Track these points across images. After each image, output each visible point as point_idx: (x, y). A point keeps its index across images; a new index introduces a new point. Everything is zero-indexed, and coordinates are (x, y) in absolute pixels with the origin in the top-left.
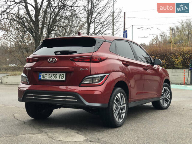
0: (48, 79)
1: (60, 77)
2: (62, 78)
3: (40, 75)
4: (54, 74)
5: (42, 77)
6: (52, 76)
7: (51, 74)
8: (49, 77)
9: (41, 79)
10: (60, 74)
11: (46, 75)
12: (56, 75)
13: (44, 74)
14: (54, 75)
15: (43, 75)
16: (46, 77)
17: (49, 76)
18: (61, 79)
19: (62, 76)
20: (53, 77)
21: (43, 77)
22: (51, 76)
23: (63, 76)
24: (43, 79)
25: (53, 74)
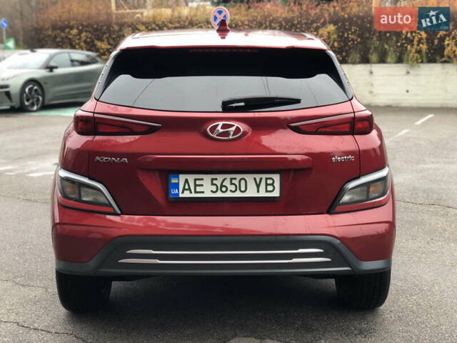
0: (208, 194)
1: (258, 186)
2: (267, 191)
3: (174, 181)
4: (231, 179)
5: (184, 189)
6: (227, 183)
7: (220, 177)
8: (214, 188)
9: (181, 195)
10: (258, 177)
11: (198, 182)
12: (243, 182)
13: (191, 178)
14: (233, 181)
15: (187, 181)
16: (198, 189)
17: (213, 184)
18: (263, 194)
19: (267, 185)
20: (233, 188)
21: (189, 189)
22: (222, 186)
23: (272, 184)
24: (187, 194)
25: (229, 176)
